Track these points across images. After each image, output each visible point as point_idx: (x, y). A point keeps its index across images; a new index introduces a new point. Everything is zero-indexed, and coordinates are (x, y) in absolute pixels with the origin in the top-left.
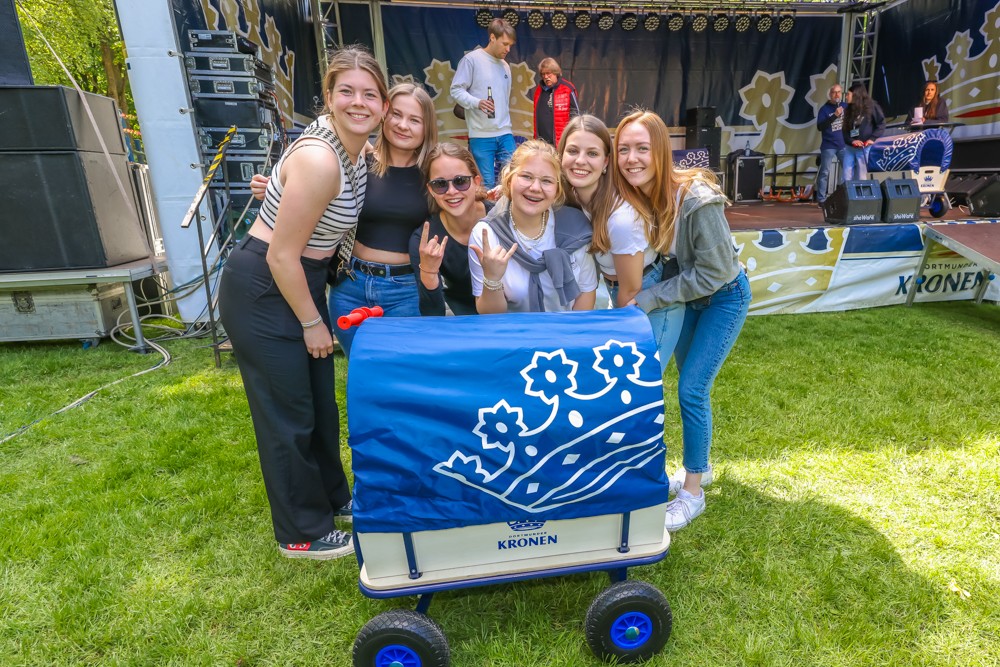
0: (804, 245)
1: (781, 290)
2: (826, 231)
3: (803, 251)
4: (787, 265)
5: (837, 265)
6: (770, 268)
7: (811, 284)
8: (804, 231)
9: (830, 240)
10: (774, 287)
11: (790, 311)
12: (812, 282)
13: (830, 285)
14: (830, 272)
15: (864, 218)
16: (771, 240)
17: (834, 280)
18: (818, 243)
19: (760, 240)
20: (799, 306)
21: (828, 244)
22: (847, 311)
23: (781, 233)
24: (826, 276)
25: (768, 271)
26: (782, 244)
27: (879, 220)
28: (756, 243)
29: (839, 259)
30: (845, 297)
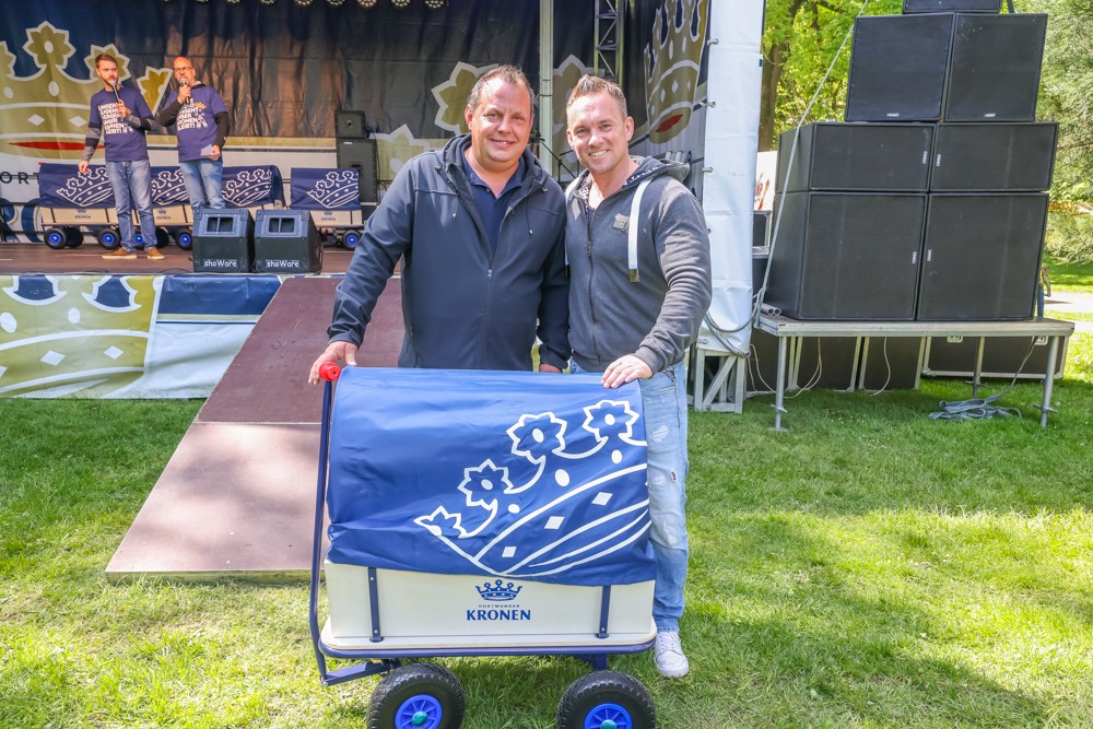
0: (91, 298)
1: (65, 364)
2: (123, 280)
3: (91, 308)
4: (69, 327)
5: (152, 329)
6: (40, 329)
7: (115, 357)
8: (89, 278)
9: (133, 293)
10: (52, 358)
11: (92, 394)
12: (115, 353)
13: (147, 360)
14: (144, 341)
15: (221, 263)
16: (35, 289)
17: (152, 354)
18: (113, 295)
19: (16, 287)
20: (110, 387)
21: (131, 298)
22: (190, 399)
23: (49, 278)
24: (138, 345)
25: (38, 334)
26: (53, 295)
27: (244, 267)
28: (11, 291)
29: (153, 321)
30: (184, 378)
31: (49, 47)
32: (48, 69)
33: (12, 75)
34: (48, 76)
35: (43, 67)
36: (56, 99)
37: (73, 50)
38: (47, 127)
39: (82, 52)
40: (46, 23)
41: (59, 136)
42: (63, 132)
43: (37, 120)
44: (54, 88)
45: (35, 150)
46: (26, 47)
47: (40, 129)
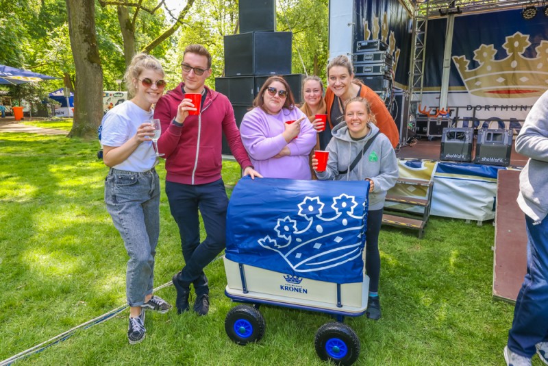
31: (516, 44)
32: (513, 56)
33: (493, 60)
34: (513, 58)
35: (510, 54)
36: (514, 69)
37: (530, 44)
38: (506, 83)
39: (535, 44)
40: (518, 33)
41: (512, 87)
42: (514, 85)
43: (501, 80)
44: (514, 64)
45: (497, 94)
46: (503, 46)
47: (501, 84)
